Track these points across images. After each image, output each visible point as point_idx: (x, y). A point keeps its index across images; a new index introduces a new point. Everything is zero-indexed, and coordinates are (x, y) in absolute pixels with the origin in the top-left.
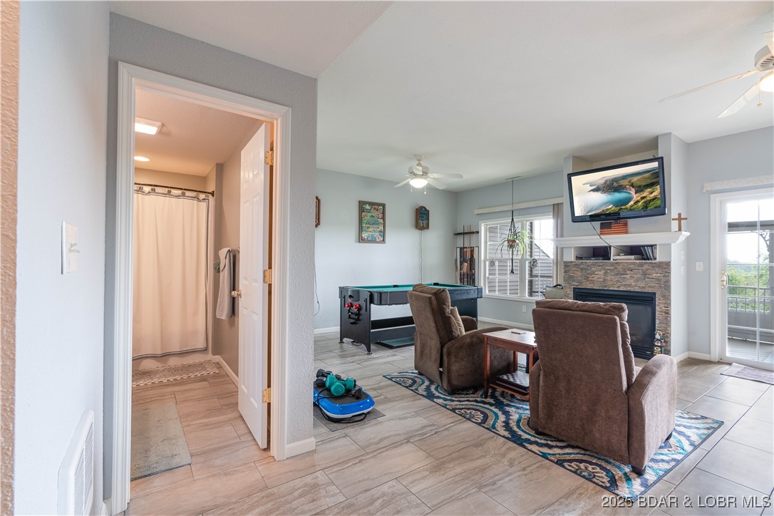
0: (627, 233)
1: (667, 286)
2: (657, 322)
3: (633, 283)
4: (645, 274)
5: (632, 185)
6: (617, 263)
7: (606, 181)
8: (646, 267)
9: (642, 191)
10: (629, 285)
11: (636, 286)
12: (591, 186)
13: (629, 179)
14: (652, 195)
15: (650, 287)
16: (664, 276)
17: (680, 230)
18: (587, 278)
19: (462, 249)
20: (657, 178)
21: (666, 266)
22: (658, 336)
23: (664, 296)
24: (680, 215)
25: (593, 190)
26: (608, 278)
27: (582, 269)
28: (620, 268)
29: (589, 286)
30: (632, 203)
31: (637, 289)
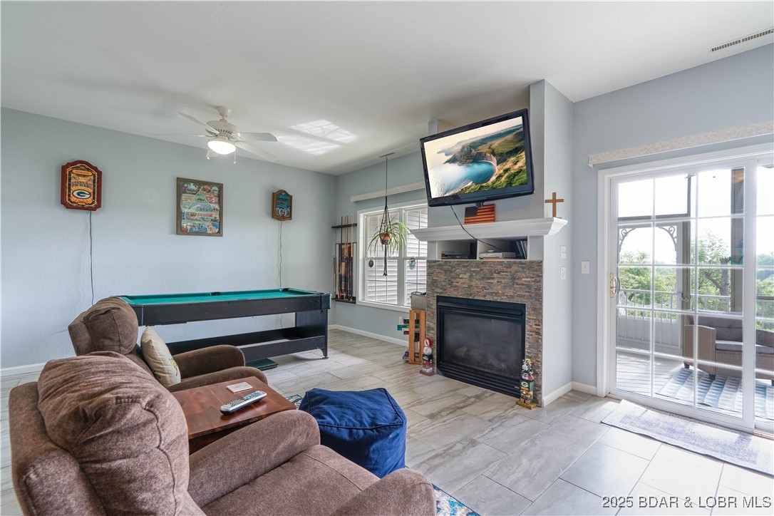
0: (494, 221)
1: (538, 296)
2: (527, 345)
3: (500, 291)
4: (513, 278)
5: (493, 153)
6: (483, 263)
7: (463, 148)
8: (514, 268)
9: (505, 160)
10: (496, 294)
11: (503, 294)
12: (447, 155)
13: (489, 143)
14: (516, 167)
15: (519, 296)
16: (535, 281)
17: (554, 215)
18: (451, 283)
19: (341, 245)
20: (522, 141)
21: (537, 268)
22: (525, 367)
23: (534, 309)
24: (554, 194)
25: (449, 161)
26: (474, 283)
27: (446, 271)
28: (486, 269)
29: (454, 294)
30: (494, 178)
31: (504, 299)
